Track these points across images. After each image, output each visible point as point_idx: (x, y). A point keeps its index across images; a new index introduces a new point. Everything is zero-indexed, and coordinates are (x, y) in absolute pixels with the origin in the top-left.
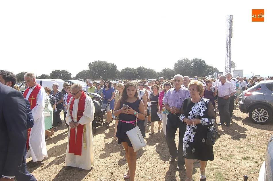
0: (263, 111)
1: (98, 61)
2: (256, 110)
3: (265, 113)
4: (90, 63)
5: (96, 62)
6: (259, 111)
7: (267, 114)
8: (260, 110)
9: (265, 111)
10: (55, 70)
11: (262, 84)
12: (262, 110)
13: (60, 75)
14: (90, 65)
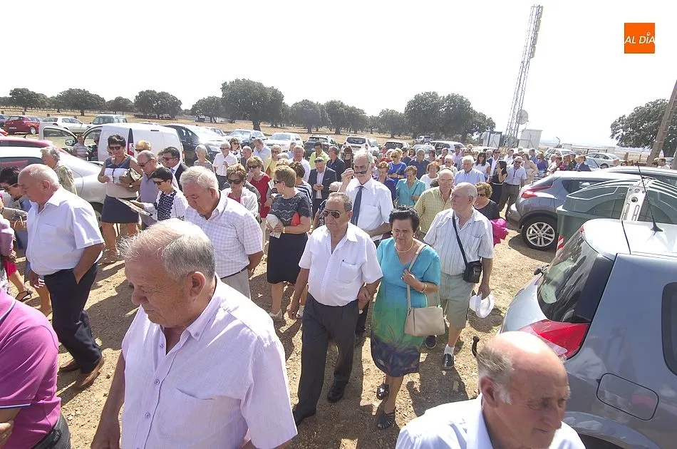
0: (547, 227)
1: (243, 80)
2: (535, 225)
3: (550, 232)
4: (226, 83)
5: (237, 81)
6: (540, 226)
7: (552, 234)
8: (543, 225)
9: (550, 227)
10: (145, 91)
11: (557, 179)
12: (545, 225)
13: (157, 102)
14: (224, 87)
